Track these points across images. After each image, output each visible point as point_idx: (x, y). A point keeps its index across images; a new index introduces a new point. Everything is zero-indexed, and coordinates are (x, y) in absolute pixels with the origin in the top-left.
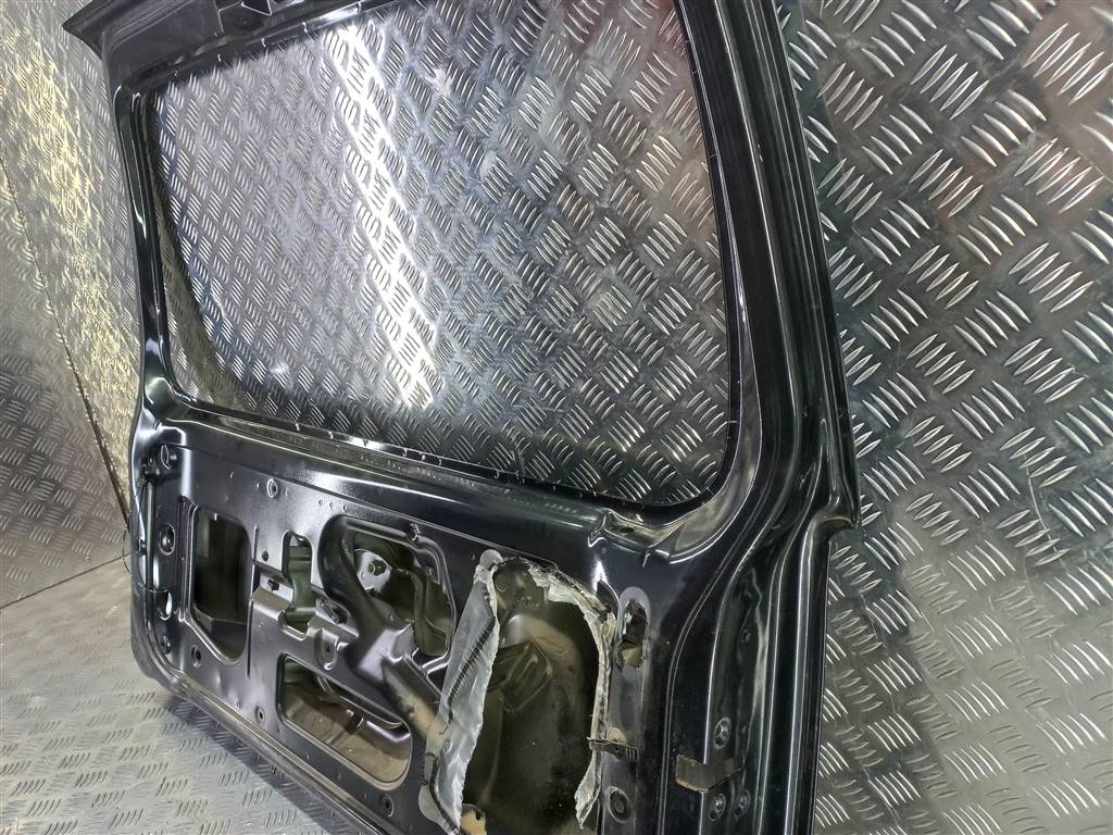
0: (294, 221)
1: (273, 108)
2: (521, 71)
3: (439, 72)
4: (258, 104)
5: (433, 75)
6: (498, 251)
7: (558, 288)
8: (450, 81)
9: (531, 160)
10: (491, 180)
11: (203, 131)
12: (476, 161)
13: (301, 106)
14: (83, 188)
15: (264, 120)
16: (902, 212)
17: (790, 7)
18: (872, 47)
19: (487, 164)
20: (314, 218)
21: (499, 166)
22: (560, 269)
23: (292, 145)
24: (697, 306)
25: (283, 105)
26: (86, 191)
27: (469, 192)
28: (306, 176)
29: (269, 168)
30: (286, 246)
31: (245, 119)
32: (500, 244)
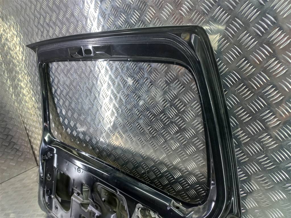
0: (87, 101)
1: (82, 74)
2: (152, 84)
3: (129, 79)
4: (78, 72)
5: (128, 79)
6: (143, 123)
7: (159, 136)
8: (132, 81)
9: (154, 105)
10: (142, 107)
11: (62, 75)
12: (138, 101)
13: (90, 76)
14: (28, 79)
15: (80, 76)
16: (256, 144)
17: (227, 90)
18: (249, 105)
19: (141, 103)
20: (93, 102)
21: (144, 104)
22: (160, 132)
23: (87, 84)
24: (198, 150)
25: (85, 74)
26: (29, 80)
27: (136, 108)
28: (91, 92)
29: (80, 88)
30: (84, 107)
31: (74, 75)
32: (143, 121)
